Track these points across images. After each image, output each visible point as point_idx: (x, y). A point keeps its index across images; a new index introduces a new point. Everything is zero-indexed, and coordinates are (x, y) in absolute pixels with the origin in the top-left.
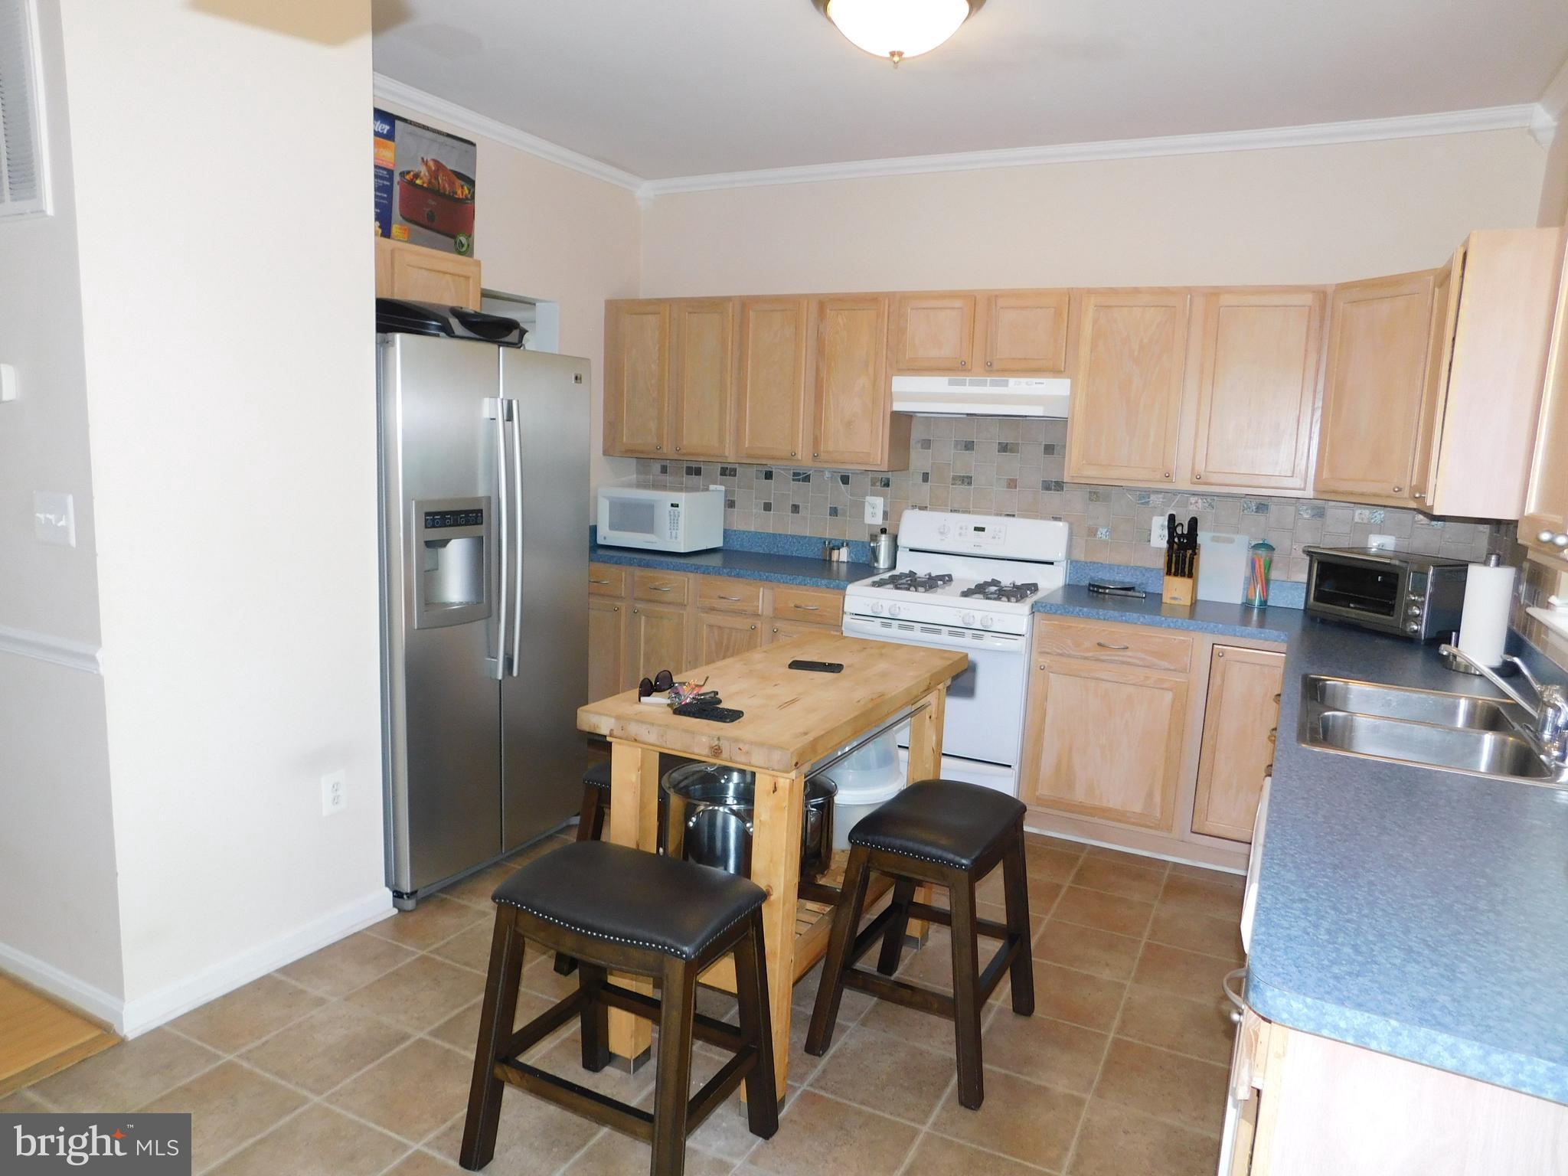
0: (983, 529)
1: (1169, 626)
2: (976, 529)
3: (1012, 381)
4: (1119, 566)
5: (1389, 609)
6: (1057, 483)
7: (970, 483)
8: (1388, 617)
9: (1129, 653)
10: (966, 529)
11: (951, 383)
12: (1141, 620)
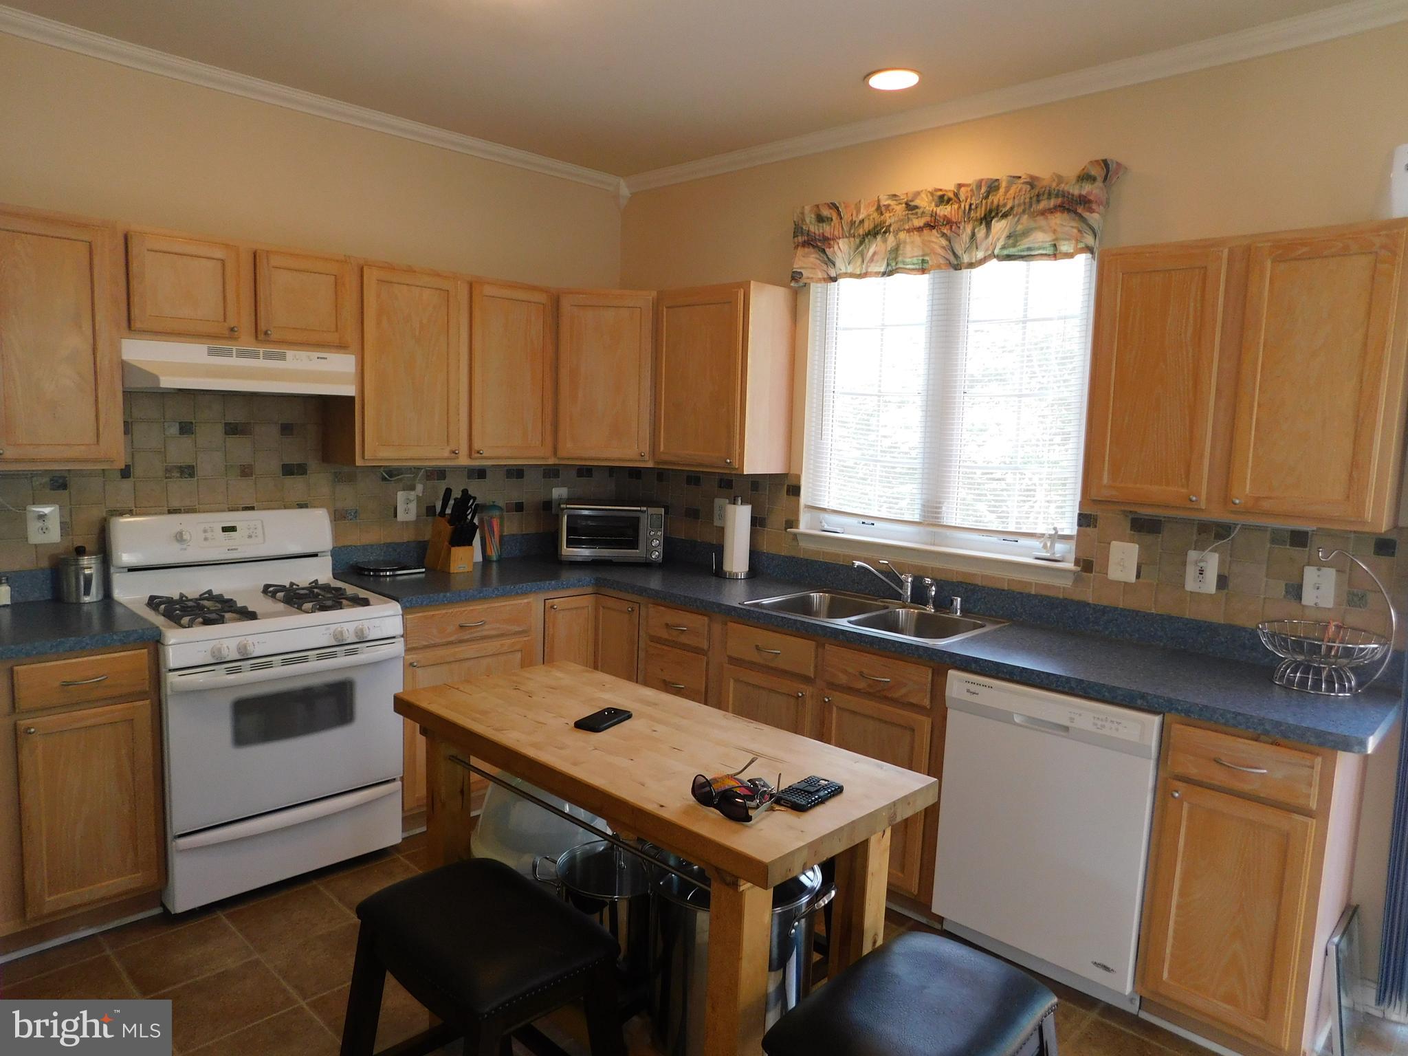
0: (233, 529)
1: (517, 593)
2: (225, 529)
3: (290, 354)
4: (372, 546)
5: (634, 544)
6: (299, 465)
7: (192, 475)
8: (635, 551)
9: (486, 627)
10: (212, 531)
11: (211, 352)
12: (496, 592)
